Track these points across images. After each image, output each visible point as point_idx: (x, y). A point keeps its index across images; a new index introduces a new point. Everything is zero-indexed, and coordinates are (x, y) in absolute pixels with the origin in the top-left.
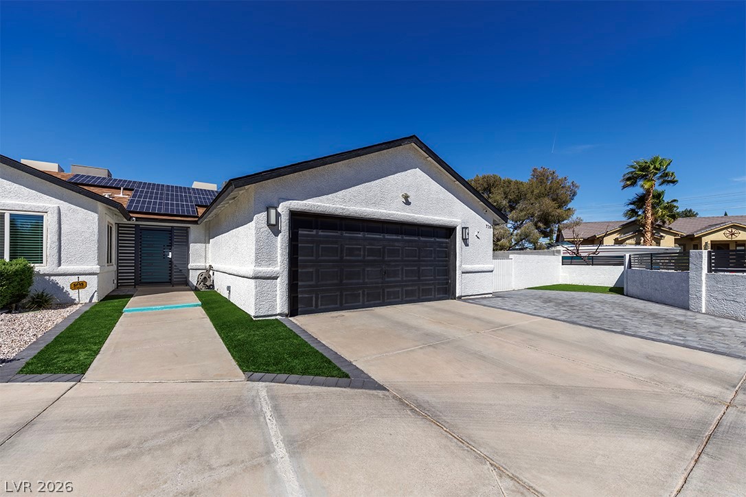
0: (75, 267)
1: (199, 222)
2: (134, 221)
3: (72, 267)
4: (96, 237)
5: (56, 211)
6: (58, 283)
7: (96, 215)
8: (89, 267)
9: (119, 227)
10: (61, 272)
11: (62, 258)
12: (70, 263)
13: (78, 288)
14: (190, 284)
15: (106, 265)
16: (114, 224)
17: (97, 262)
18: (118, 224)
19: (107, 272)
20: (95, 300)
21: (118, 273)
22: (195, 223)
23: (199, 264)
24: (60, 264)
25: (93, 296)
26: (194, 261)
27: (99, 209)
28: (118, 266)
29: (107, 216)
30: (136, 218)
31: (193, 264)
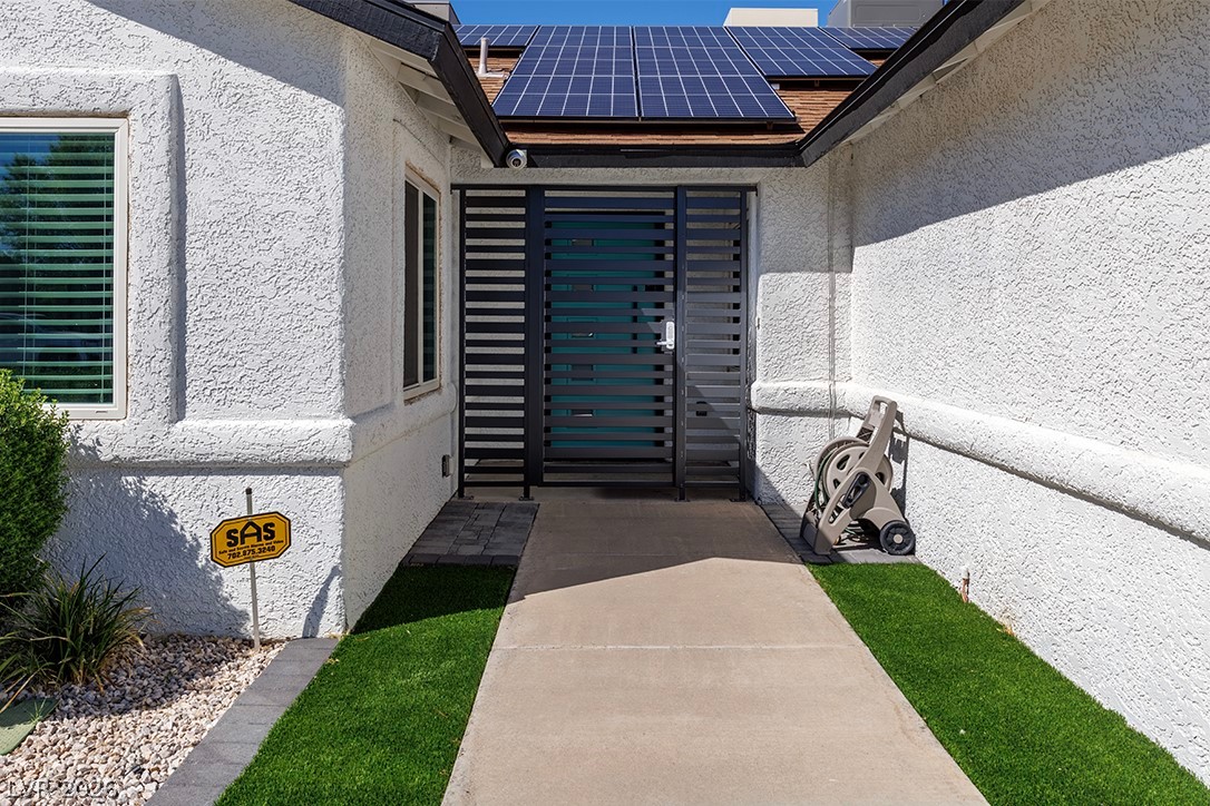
0: (244, 424)
1: (808, 153)
2: (520, 173)
3: (232, 423)
4: (332, 250)
5: (163, 105)
6: (172, 515)
7: (329, 115)
8: (305, 425)
9: (465, 202)
10: (185, 453)
11: (191, 373)
12: (224, 399)
13: (251, 558)
14: (761, 489)
15: (401, 396)
16: (444, 189)
17: (336, 397)
18: (462, 188)
19: (407, 433)
20: (332, 626)
21: (465, 422)
22: (790, 156)
23: (801, 385)
24: (178, 409)
25: (321, 600)
26: (779, 369)
27: (350, 74)
28: (464, 390)
29: (403, 134)
30: (533, 150)
31: (771, 385)
